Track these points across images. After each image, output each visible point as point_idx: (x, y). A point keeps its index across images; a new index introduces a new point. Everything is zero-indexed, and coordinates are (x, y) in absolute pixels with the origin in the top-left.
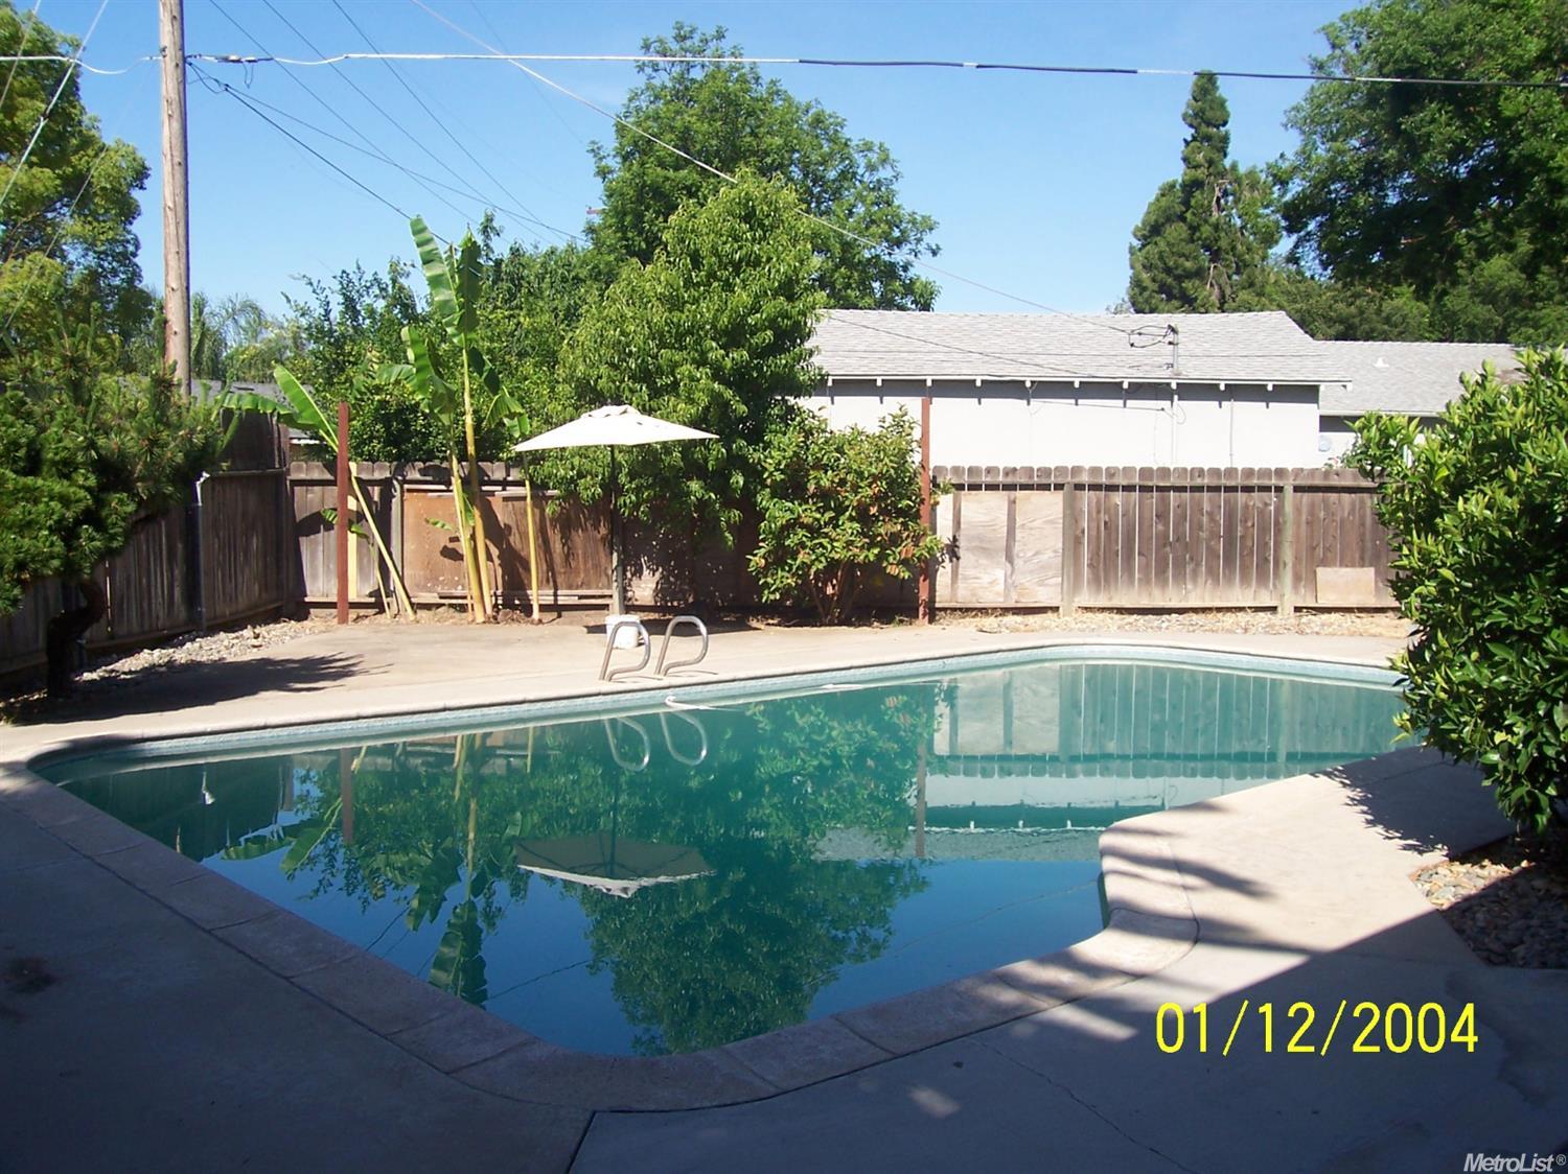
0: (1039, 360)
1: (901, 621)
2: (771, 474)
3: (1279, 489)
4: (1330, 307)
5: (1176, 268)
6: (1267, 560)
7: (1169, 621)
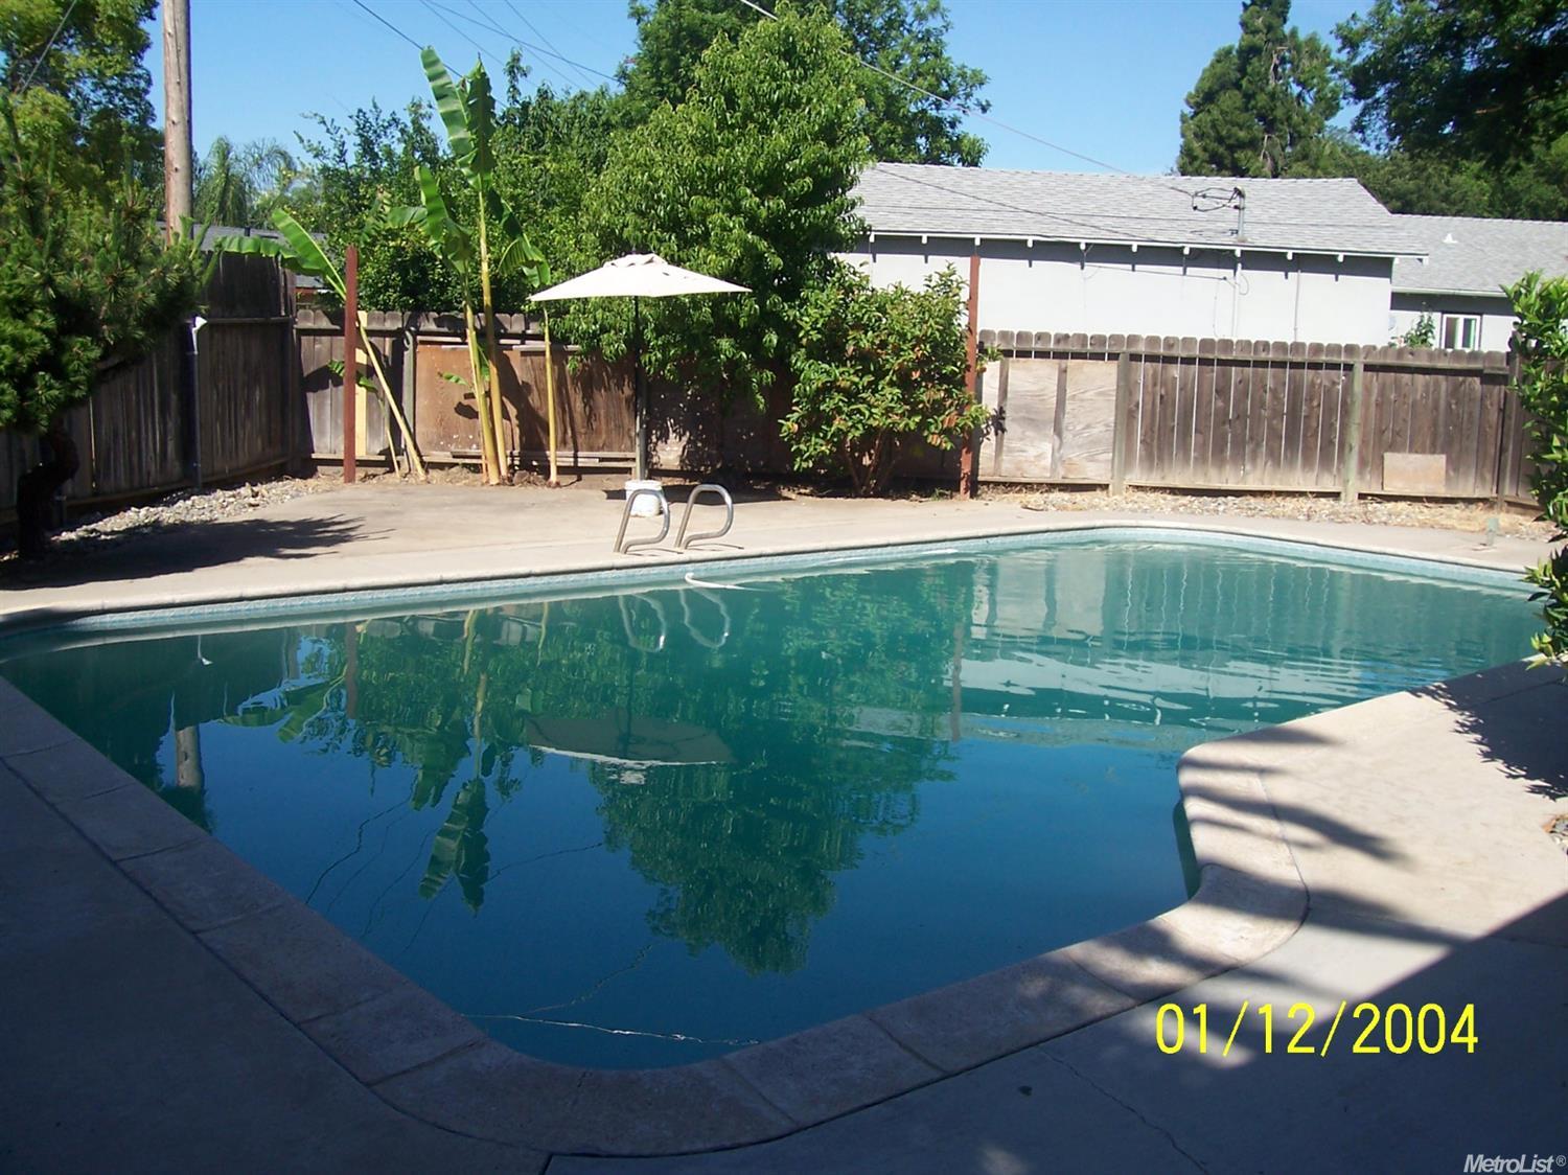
0: (1094, 221)
1: (941, 495)
2: (807, 333)
3: (1349, 367)
4: (1388, 182)
5: (1229, 137)
6: (1331, 443)
7: (1226, 504)
